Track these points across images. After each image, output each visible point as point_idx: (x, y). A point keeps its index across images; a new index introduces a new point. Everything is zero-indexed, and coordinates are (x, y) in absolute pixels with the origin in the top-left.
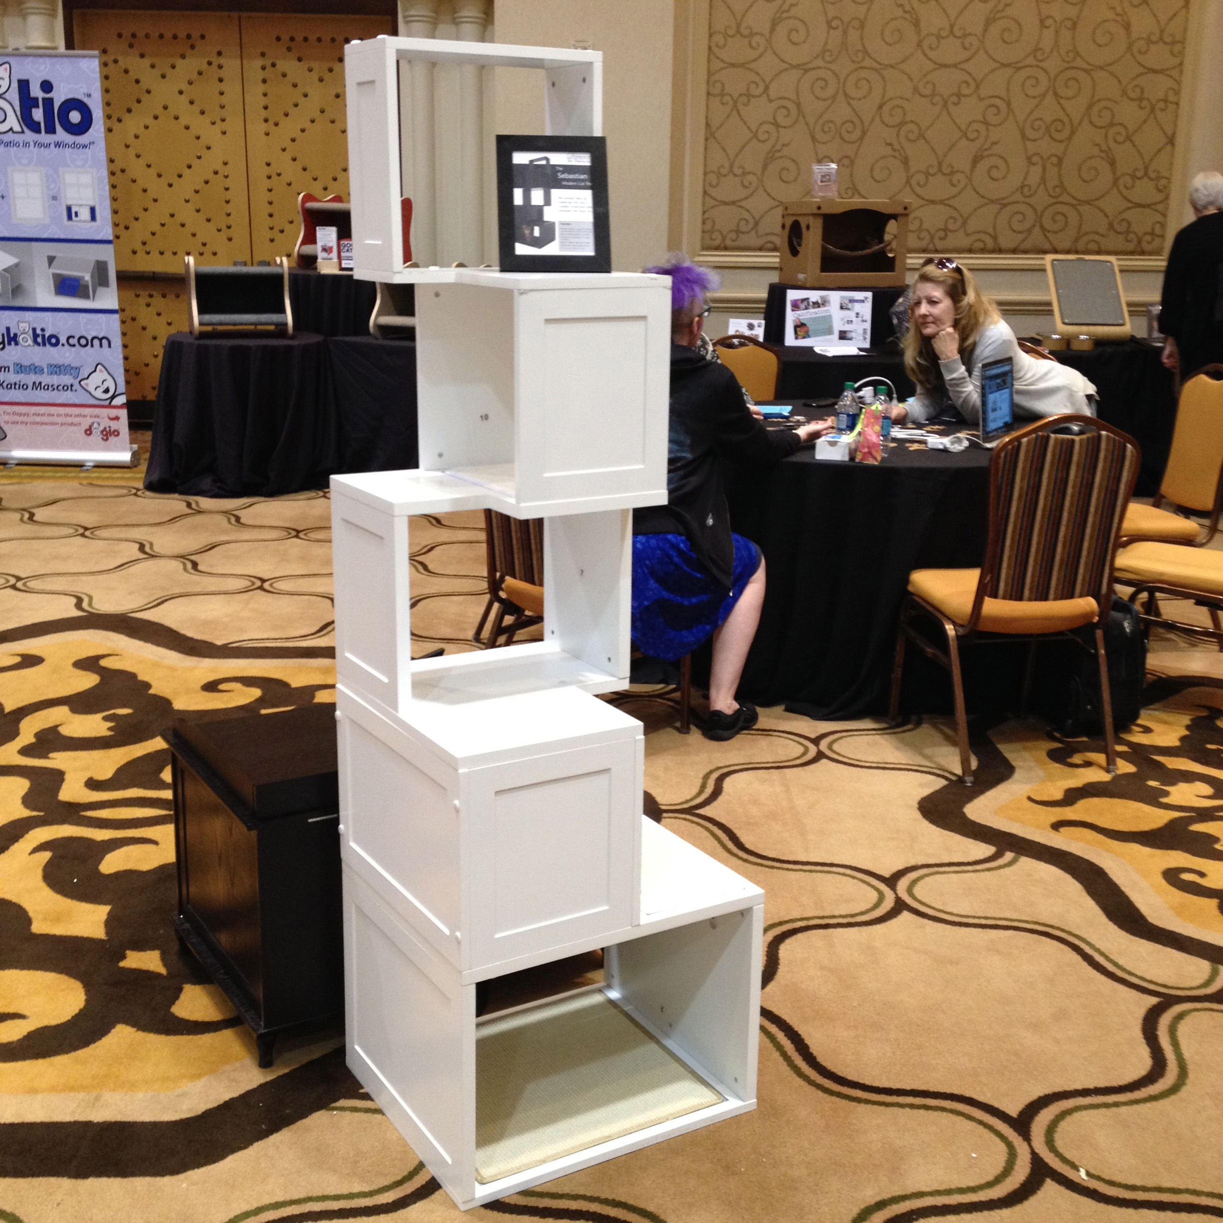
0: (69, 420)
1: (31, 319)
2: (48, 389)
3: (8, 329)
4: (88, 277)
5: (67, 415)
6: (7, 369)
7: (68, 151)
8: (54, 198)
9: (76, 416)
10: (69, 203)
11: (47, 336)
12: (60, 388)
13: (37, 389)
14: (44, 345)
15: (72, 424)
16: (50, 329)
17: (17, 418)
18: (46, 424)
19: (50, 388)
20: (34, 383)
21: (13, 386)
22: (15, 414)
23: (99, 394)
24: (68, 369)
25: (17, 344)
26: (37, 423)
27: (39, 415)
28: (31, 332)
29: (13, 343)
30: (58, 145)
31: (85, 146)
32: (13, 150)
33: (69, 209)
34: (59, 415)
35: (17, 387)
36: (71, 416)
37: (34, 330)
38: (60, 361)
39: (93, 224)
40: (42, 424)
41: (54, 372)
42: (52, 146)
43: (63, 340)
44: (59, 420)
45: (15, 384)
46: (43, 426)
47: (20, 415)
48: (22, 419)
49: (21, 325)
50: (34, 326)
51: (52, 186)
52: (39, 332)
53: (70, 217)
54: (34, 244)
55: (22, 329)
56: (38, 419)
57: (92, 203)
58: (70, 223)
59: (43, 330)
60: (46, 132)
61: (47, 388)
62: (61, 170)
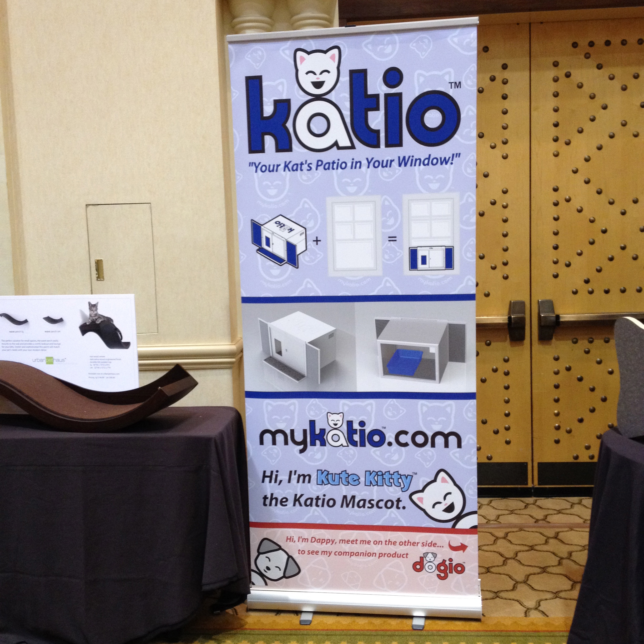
0: (391, 549)
1: (346, 408)
2: (364, 506)
3: (312, 423)
4: (434, 349)
5: (389, 542)
6: (307, 478)
7: (418, 169)
8: (392, 239)
9: (401, 543)
10: (414, 244)
11: (367, 432)
12: (382, 504)
13: (347, 506)
14: (363, 445)
15: (395, 555)
16: (373, 422)
17: (317, 546)
18: (357, 554)
19: (367, 505)
20: (345, 497)
21: (314, 501)
22: (314, 540)
23: (439, 513)
24: (396, 476)
25: (323, 443)
26: (346, 553)
27: (348, 542)
28: (345, 428)
29: (318, 442)
30: (403, 162)
31: (445, 161)
32: (336, 173)
33: (413, 253)
34: (376, 543)
35: (320, 502)
36: (395, 543)
37: (350, 423)
38: (384, 466)
39: (449, 272)
40: (352, 554)
41: (374, 483)
42: (395, 164)
43: (390, 437)
44: (377, 549)
45: (318, 498)
46: (354, 558)
47: (321, 541)
48: (324, 547)
49: (331, 417)
50: (350, 419)
51: (391, 221)
52: (356, 426)
53: (413, 265)
54: (357, 304)
55: (331, 423)
56: (347, 548)
57: (448, 243)
58: (414, 273)
59: (362, 424)
60: (387, 145)
61: (362, 503)
62: (406, 197)
